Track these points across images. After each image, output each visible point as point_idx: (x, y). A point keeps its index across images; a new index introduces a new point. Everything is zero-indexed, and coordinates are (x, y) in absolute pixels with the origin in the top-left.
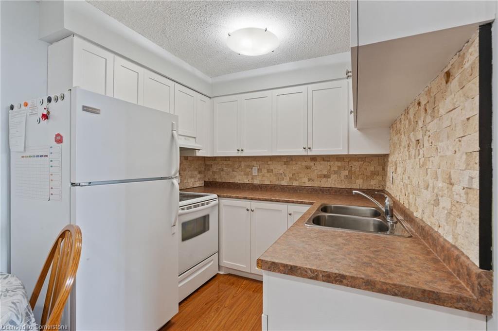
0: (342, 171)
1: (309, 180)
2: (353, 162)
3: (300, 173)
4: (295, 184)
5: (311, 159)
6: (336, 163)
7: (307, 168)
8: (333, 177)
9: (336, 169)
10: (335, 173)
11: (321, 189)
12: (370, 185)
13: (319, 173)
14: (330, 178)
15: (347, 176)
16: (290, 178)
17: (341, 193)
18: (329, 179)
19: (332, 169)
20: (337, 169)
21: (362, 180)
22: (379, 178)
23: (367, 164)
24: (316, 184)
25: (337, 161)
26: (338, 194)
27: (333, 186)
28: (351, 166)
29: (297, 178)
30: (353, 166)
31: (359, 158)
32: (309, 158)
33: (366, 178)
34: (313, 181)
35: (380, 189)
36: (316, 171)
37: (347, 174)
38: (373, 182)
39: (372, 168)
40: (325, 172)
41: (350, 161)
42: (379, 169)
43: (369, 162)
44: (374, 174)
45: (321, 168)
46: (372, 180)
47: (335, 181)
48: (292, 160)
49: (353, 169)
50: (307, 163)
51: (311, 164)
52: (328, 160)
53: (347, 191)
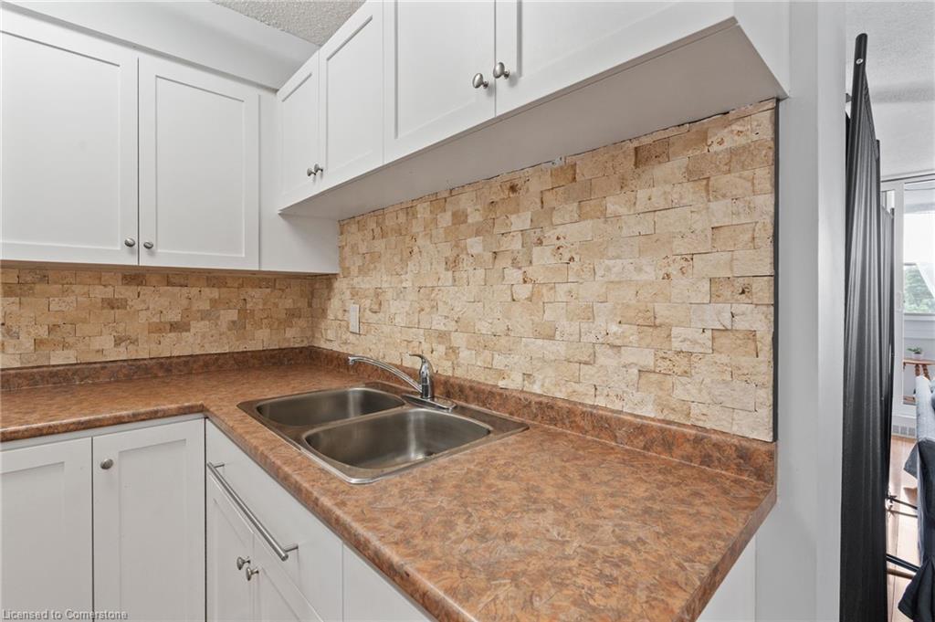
0: (222, 312)
1: (118, 342)
2: (250, 290)
3: (84, 321)
4: (60, 358)
5: (124, 277)
6: (207, 291)
7: (111, 304)
8: (198, 327)
9: (206, 306)
10: (204, 316)
11: (162, 365)
12: (285, 339)
13: (156, 320)
14: (188, 330)
15: (234, 322)
16: (38, 343)
17: (220, 367)
18: (184, 334)
19: (195, 308)
20: (209, 308)
21: (269, 330)
22: (302, 323)
23: (277, 293)
24: (144, 351)
25: (208, 286)
26: (213, 368)
27: (198, 352)
28: (245, 300)
29: (70, 340)
30: (249, 299)
31: (261, 280)
32: (120, 276)
33: (277, 323)
34: (134, 342)
35: (303, 345)
36: (143, 315)
37: (235, 318)
38: (290, 333)
39: (289, 303)
40: (174, 316)
41: (241, 286)
42: (303, 304)
43: (283, 290)
44: (293, 314)
45: (156, 304)
46: (288, 329)
47: (203, 337)
48: (44, 279)
49: (248, 306)
50: (110, 289)
51: (128, 292)
52: (182, 282)
53: (234, 359)
